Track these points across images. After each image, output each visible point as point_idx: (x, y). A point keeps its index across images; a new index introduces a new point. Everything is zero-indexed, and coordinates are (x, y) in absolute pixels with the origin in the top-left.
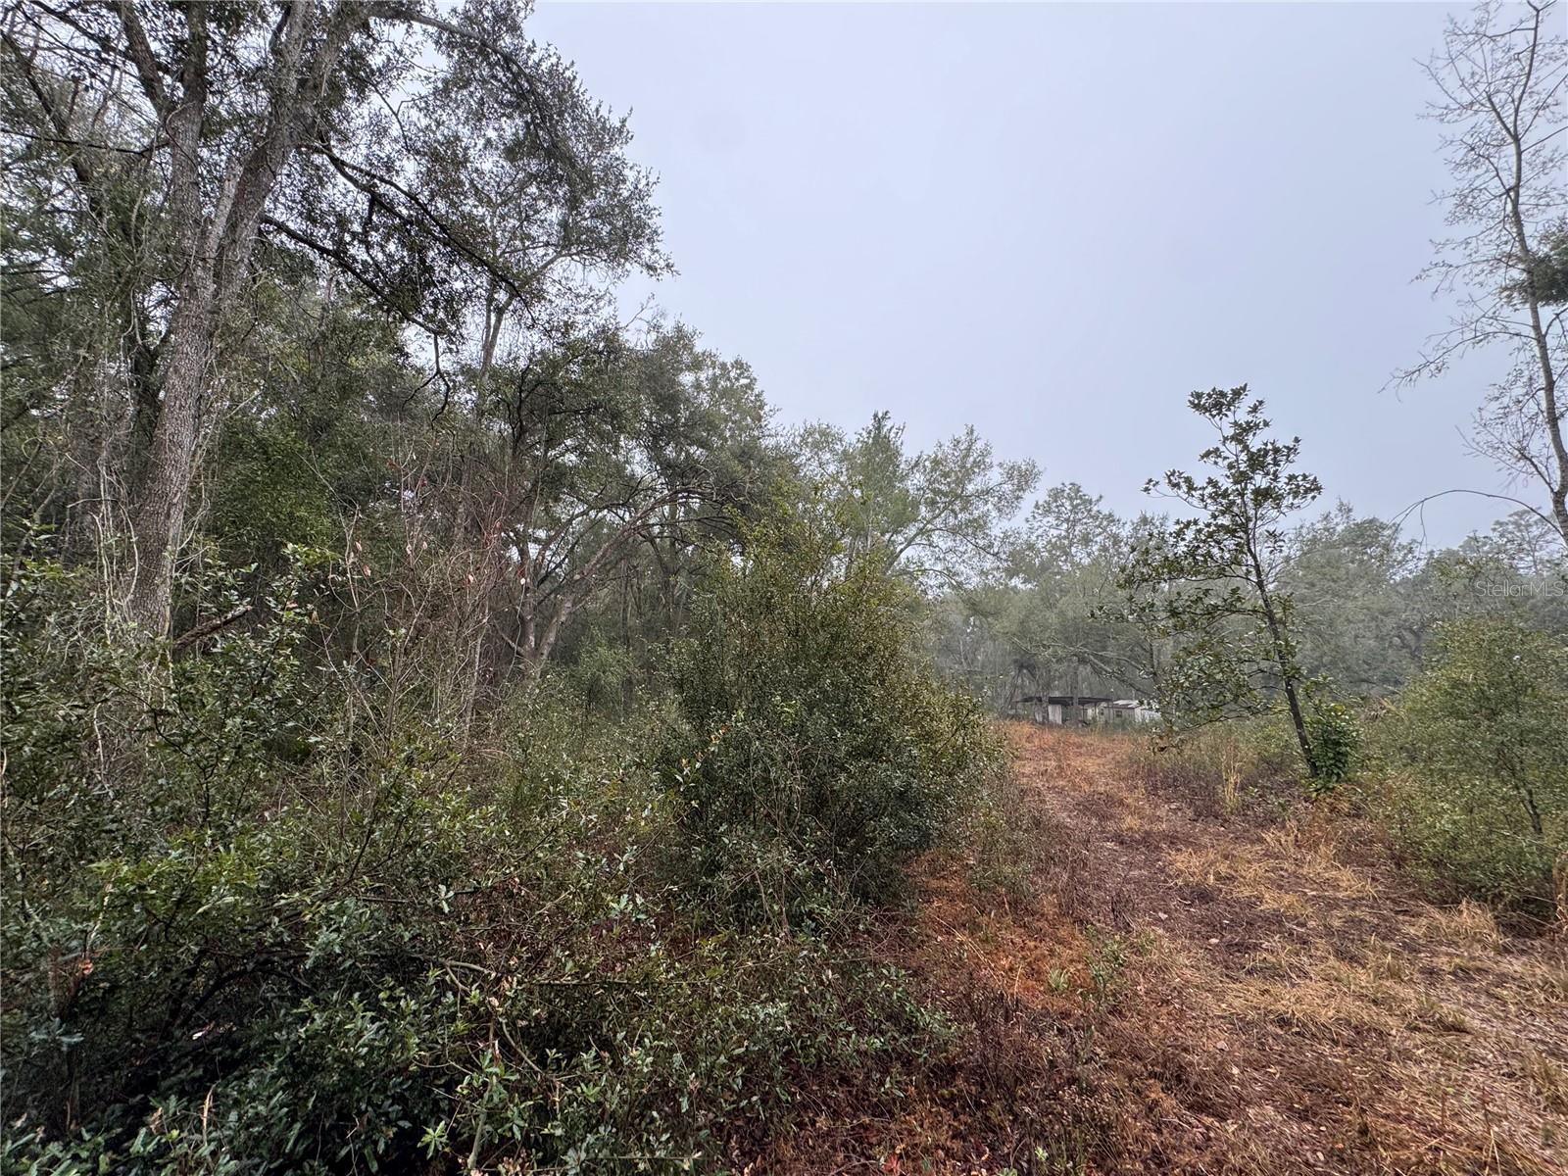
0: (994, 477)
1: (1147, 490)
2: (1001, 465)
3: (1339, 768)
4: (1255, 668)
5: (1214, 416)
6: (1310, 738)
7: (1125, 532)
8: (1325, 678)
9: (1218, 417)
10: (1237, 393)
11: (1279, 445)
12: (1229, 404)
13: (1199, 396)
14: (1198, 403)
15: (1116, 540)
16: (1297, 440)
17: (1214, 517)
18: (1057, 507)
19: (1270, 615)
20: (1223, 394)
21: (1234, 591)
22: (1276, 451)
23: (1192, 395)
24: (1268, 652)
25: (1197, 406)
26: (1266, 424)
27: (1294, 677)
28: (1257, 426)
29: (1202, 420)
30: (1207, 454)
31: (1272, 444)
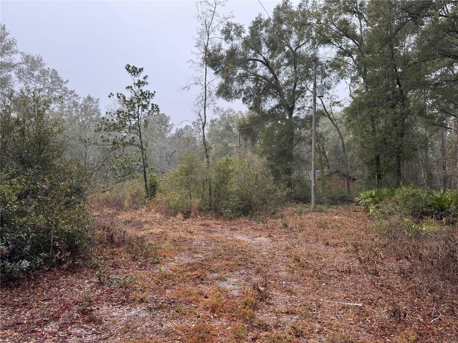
0: (17, 59)
1: (109, 96)
2: (22, 53)
3: (154, 193)
4: (136, 163)
5: (133, 75)
6: (148, 185)
7: (80, 102)
8: (154, 167)
9: (134, 76)
10: (141, 70)
11: (150, 92)
12: (138, 73)
13: (129, 66)
14: (128, 68)
15: (75, 105)
16: (155, 92)
17: (129, 111)
18: (44, 79)
19: (142, 147)
20: (136, 68)
21: (133, 138)
22: (149, 94)
23: (127, 65)
24: (140, 159)
25: (127, 69)
26: (147, 84)
27: (146, 167)
28: (144, 83)
29: (128, 75)
30: (128, 87)
31: (149, 92)
